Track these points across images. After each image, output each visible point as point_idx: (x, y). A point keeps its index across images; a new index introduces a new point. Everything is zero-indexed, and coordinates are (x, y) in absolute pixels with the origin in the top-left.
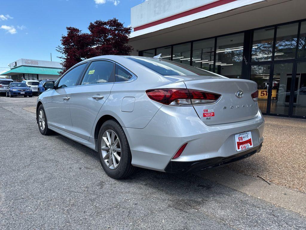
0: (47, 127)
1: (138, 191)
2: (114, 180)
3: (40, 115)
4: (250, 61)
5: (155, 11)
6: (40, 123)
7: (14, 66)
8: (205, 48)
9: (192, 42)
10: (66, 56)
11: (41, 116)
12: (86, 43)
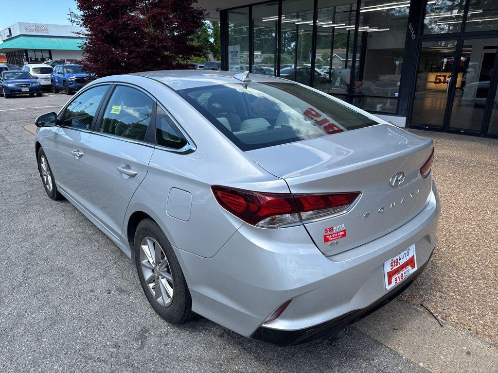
0: (55, 189)
1: (207, 355)
2: (166, 324)
3: (42, 165)
4: (422, 32)
6: (45, 178)
7: (8, 36)
8: (338, 6)
10: (88, 30)
11: (44, 166)
12: (120, 7)
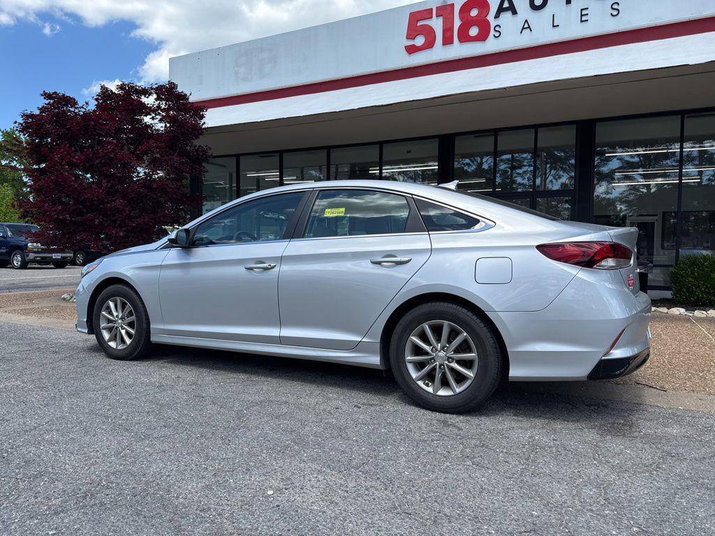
3: (105, 312)
5: (237, 73)
9: (328, 149)
